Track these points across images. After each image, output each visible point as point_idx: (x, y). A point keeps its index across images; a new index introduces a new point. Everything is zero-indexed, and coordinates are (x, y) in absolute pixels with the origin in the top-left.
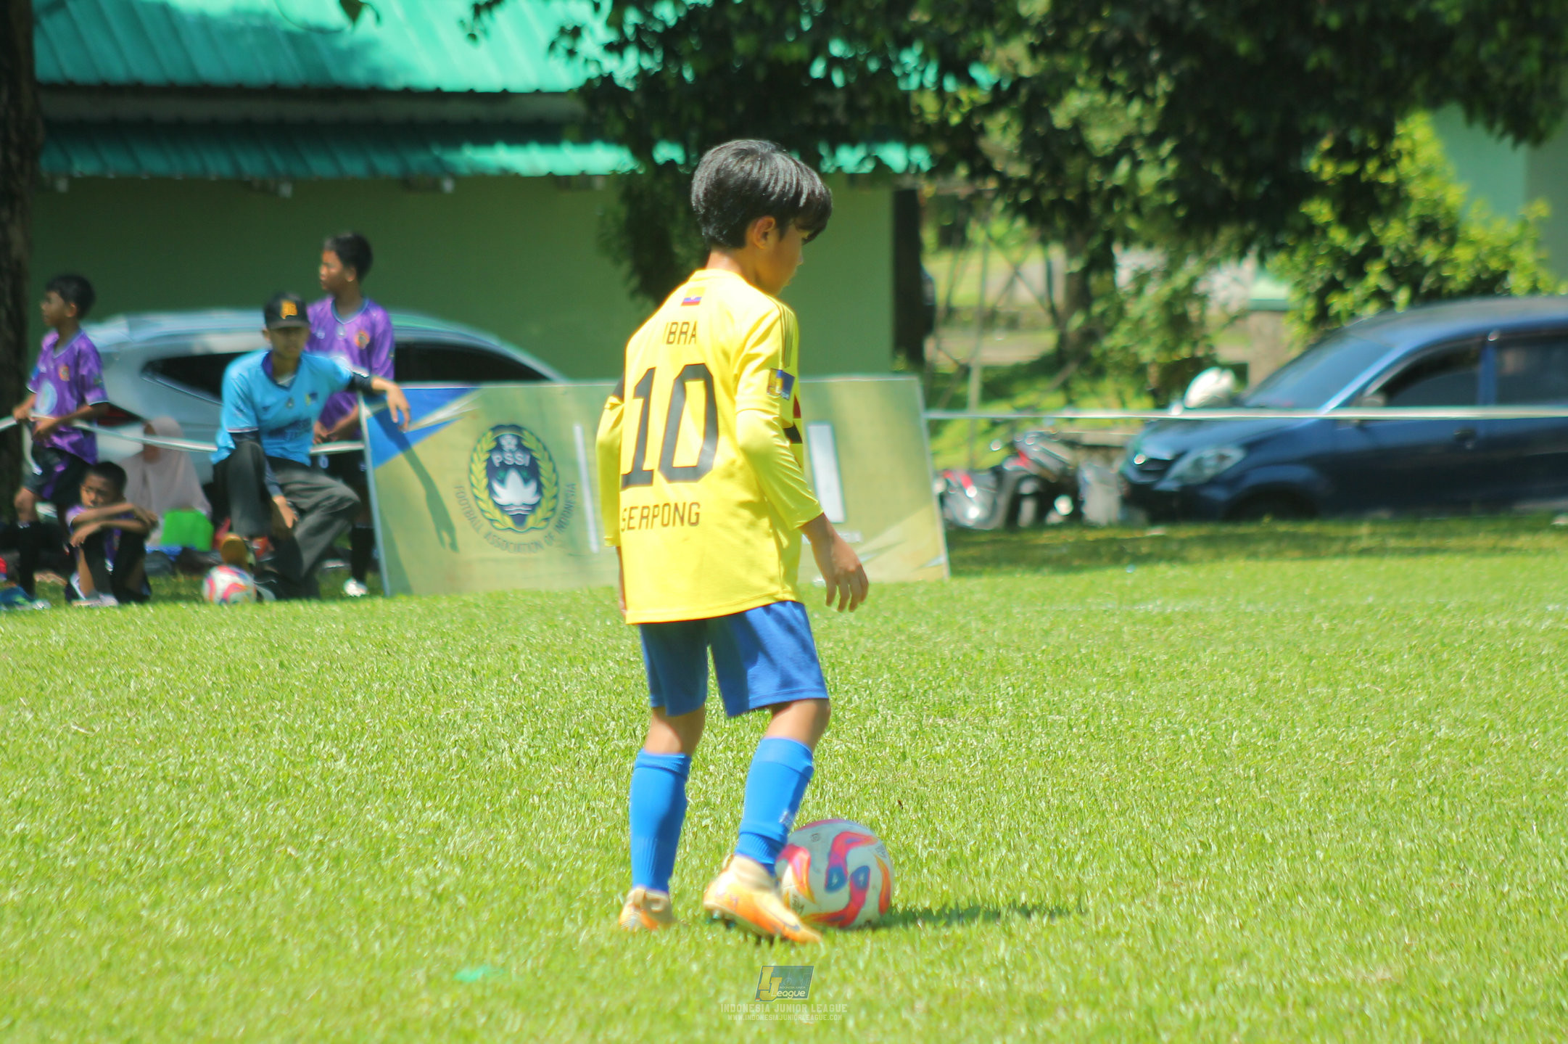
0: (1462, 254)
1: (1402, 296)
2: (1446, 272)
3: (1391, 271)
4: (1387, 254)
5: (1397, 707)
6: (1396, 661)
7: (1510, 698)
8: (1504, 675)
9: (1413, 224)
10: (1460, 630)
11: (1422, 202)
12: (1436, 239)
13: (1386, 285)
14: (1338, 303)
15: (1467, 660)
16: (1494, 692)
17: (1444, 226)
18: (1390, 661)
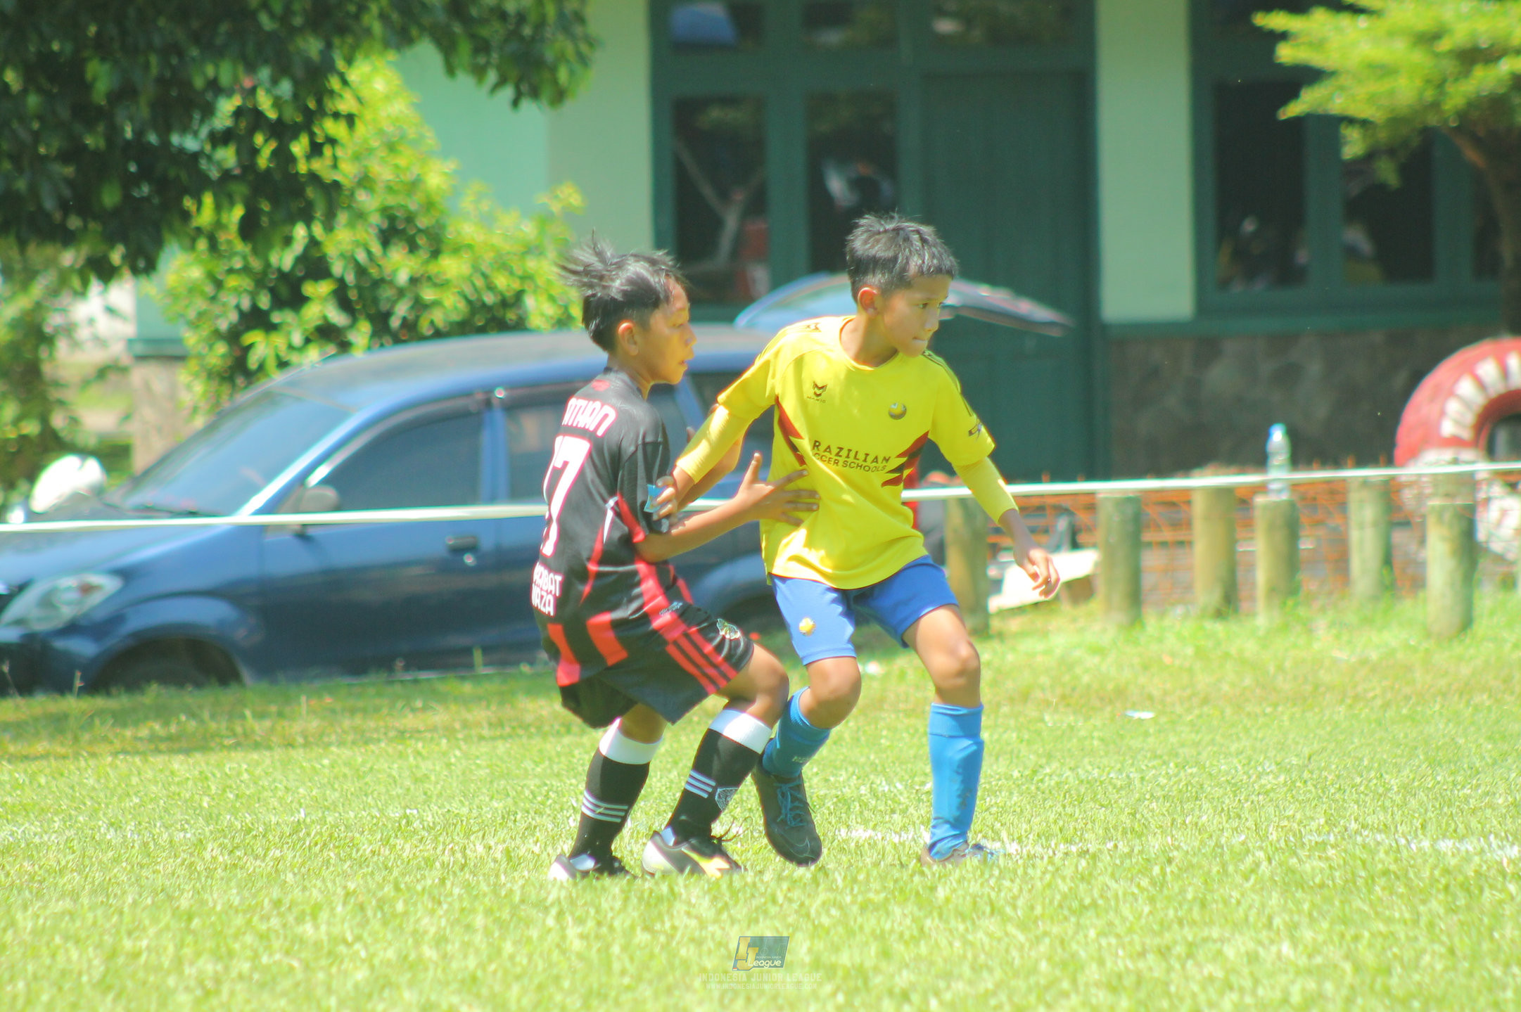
0: (451, 266)
1: (361, 334)
2: (428, 294)
3: (342, 298)
4: (337, 268)
5: (320, 991)
6: (324, 915)
7: (495, 972)
8: (487, 933)
9: (376, 219)
10: (429, 863)
11: (390, 189)
12: (413, 248)
13: (337, 317)
14: (261, 346)
15: (432, 913)
16: (472, 963)
17: (423, 222)
18: (314, 917)
